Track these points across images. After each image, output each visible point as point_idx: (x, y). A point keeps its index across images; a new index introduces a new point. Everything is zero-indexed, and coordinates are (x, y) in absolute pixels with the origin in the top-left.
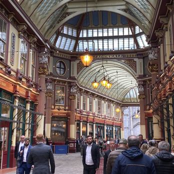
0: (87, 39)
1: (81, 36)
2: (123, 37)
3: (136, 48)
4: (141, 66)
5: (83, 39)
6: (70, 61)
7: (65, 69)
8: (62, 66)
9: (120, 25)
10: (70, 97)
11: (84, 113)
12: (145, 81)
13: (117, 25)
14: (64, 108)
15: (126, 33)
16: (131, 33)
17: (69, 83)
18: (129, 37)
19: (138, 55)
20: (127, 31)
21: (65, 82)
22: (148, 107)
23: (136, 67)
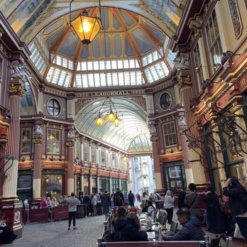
0: (87, 72)
1: (78, 69)
2: (130, 70)
3: (144, 82)
4: (151, 104)
5: (82, 72)
6: (66, 99)
7: (59, 109)
8: (56, 105)
9: (125, 56)
10: (67, 144)
11: (86, 165)
12: (157, 121)
13: (122, 57)
14: (58, 157)
15: (132, 66)
16: (138, 66)
17: (66, 126)
18: (135, 70)
19: (146, 91)
20: (133, 63)
21: (59, 125)
22: (162, 151)
23: (145, 104)
